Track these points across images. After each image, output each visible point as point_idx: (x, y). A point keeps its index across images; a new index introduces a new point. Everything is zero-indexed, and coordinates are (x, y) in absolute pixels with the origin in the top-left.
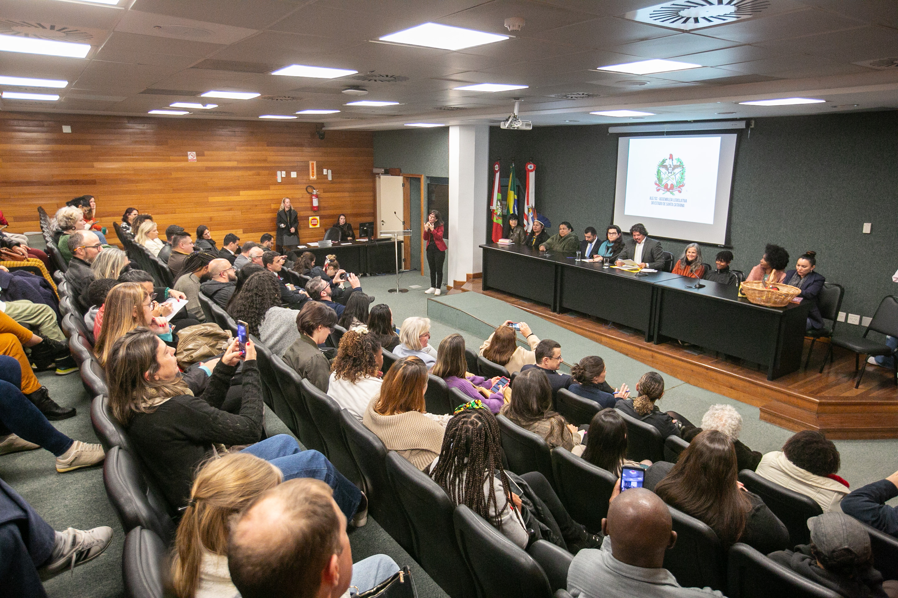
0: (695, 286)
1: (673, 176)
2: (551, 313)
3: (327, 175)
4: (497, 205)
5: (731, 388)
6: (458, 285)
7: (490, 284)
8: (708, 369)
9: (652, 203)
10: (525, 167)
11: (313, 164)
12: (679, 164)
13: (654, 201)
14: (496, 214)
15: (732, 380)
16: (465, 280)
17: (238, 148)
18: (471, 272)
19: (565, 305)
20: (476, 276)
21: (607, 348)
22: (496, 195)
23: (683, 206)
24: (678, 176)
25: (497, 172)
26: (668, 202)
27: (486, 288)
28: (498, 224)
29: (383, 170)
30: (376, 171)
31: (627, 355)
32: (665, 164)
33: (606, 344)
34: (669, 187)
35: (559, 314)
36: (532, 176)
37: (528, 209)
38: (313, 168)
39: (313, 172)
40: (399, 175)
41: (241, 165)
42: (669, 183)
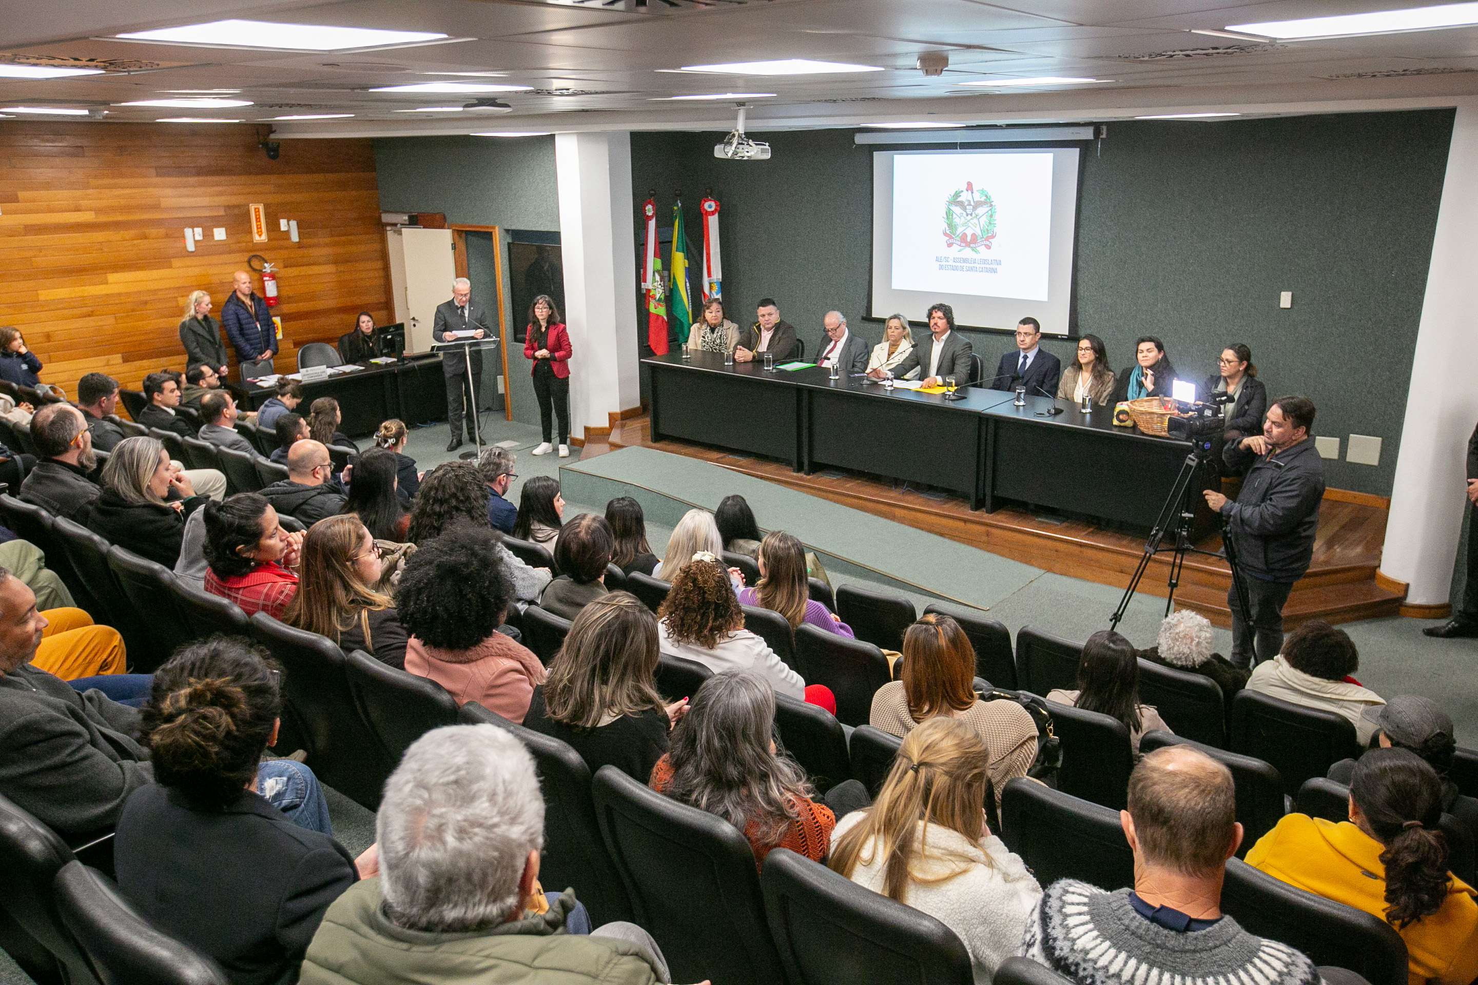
0: (1049, 411)
1: (975, 221)
2: (795, 474)
3: (287, 232)
4: (654, 280)
5: (1122, 572)
6: (594, 435)
7: (663, 430)
8: (1081, 545)
9: (941, 267)
10: (700, 206)
11: (257, 211)
12: (983, 199)
13: (944, 263)
14: (653, 297)
15: (1122, 559)
16: (606, 424)
17: (93, 182)
18: (617, 409)
19: (819, 458)
20: (627, 416)
21: (907, 527)
22: (652, 263)
23: (995, 271)
24: (984, 220)
25: (650, 218)
26: (968, 265)
27: (659, 437)
28: (658, 316)
29: (406, 218)
30: (386, 218)
31: (942, 535)
32: (959, 199)
33: (902, 521)
34: (969, 239)
35: (808, 474)
36: (713, 223)
37: (710, 284)
38: (258, 220)
39: (259, 227)
40: (442, 227)
41: (103, 219)
42: (969, 233)
